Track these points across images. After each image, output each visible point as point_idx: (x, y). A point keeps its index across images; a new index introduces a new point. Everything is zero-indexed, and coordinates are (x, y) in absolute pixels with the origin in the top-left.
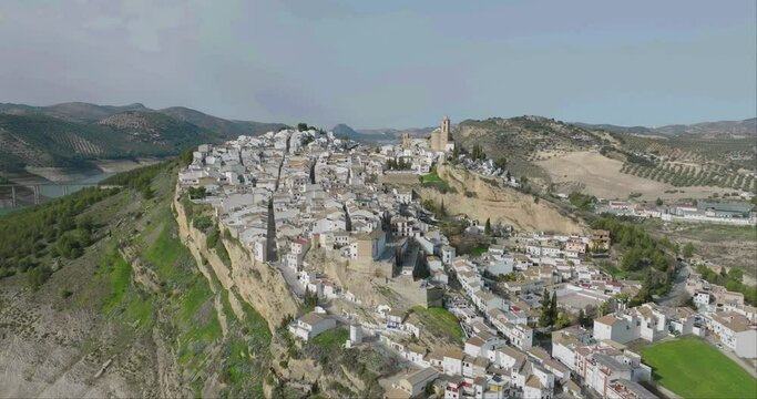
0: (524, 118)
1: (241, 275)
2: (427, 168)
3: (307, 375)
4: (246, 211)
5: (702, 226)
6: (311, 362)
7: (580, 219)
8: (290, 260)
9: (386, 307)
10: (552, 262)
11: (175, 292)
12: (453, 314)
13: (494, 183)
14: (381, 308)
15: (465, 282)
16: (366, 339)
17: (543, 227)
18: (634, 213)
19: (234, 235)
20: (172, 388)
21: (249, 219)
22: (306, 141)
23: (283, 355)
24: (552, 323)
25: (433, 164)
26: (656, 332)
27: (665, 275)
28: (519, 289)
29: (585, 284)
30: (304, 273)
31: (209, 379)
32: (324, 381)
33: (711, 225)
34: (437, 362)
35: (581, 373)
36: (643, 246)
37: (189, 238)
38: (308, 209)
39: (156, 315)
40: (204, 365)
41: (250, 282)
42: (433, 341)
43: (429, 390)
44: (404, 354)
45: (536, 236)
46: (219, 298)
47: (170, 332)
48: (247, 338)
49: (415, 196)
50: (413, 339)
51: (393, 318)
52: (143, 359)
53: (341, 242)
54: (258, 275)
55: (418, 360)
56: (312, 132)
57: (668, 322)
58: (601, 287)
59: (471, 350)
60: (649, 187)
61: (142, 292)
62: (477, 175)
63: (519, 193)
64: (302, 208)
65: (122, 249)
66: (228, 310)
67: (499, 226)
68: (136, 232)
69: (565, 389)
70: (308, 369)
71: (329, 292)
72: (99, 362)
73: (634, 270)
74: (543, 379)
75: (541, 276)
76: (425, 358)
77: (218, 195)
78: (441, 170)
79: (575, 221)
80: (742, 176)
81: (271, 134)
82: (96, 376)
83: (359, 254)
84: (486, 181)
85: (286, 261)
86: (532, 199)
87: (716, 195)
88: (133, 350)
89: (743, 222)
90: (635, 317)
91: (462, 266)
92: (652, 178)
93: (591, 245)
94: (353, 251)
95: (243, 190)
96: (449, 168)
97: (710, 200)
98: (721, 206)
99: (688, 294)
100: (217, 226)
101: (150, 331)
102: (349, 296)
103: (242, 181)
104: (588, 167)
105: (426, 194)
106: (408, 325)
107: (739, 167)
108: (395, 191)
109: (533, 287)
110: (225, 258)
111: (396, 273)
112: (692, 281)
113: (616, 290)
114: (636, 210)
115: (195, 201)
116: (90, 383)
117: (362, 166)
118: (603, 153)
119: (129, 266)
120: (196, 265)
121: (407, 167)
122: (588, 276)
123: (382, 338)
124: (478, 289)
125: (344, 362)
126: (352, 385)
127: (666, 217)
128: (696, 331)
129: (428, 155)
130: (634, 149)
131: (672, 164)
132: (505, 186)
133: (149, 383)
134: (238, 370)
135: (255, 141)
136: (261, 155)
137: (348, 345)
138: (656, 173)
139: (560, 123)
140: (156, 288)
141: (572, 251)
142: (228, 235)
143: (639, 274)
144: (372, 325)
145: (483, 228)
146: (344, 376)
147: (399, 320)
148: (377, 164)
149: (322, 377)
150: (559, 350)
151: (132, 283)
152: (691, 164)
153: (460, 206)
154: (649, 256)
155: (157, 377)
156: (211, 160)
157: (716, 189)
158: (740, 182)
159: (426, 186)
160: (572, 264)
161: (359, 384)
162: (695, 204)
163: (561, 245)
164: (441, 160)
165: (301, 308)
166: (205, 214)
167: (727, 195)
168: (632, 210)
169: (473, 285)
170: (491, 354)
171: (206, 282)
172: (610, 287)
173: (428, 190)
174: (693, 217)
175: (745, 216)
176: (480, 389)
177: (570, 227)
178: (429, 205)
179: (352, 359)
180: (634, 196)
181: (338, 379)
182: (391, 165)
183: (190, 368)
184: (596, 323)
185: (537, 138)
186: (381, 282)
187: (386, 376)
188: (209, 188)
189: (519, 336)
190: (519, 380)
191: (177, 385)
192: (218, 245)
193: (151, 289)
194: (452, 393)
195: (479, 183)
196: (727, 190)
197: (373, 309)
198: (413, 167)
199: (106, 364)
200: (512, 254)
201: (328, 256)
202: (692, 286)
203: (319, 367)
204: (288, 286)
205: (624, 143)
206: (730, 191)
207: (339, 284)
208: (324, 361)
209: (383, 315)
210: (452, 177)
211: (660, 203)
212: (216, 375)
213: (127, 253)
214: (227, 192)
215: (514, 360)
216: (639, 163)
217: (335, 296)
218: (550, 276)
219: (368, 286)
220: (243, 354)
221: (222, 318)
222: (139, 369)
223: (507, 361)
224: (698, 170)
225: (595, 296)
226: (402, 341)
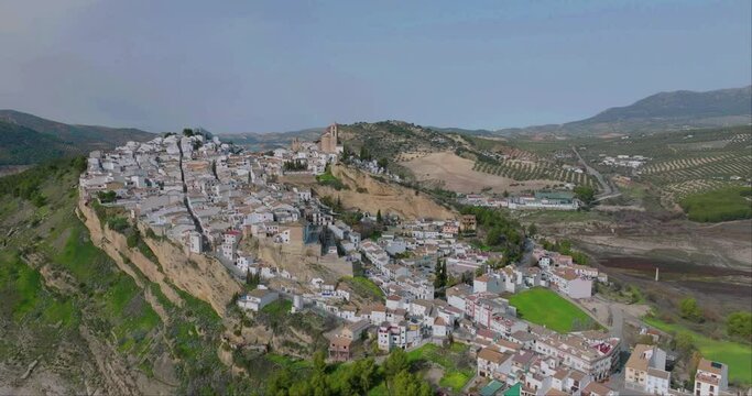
0: (388, 122)
1: (176, 267)
2: (322, 168)
3: (260, 339)
4: (165, 211)
5: (540, 211)
6: (262, 328)
7: (452, 207)
8: (225, 250)
9: (319, 280)
10: (435, 242)
11: (96, 291)
12: (372, 281)
13: (382, 180)
14: (314, 281)
15: (374, 258)
16: (306, 306)
17: (423, 215)
18: (487, 204)
19: (158, 233)
20: (119, 373)
21: (173, 217)
22: (197, 145)
23: (236, 326)
24: (443, 285)
25: (327, 165)
26: (516, 285)
27: (518, 247)
28: (413, 263)
29: (461, 257)
30: (242, 259)
31: (158, 358)
32: (276, 341)
33: (546, 211)
34: (366, 316)
35: (471, 314)
36: (501, 226)
37: (104, 240)
38: (230, 207)
39: (80, 314)
40: (148, 349)
41: (187, 272)
42: (361, 302)
43: (364, 336)
44: (339, 314)
45: (419, 223)
46: (150, 291)
47: (103, 327)
48: (191, 320)
49: (313, 194)
50: (345, 302)
51: (327, 287)
52: (76, 355)
53: (272, 230)
54: (194, 265)
55: (351, 316)
56: (200, 138)
57: (524, 278)
58: (474, 258)
59: (391, 304)
60: (497, 181)
61: (58, 295)
62: (367, 173)
63: (403, 188)
64: (223, 205)
65: (24, 256)
66: (163, 300)
67: (387, 216)
68: (39, 238)
69: (461, 325)
70: (260, 334)
71: (266, 273)
72: (23, 364)
73: (495, 244)
74: (446, 318)
75: (428, 252)
76: (357, 314)
77: (128, 198)
78: (335, 170)
79: (448, 209)
80: (566, 170)
81: (159, 139)
82: (24, 376)
83: (291, 239)
84: (375, 178)
85: (221, 250)
86: (413, 192)
87: (548, 187)
88: (61, 349)
89: (569, 207)
90: (501, 275)
91: (369, 247)
92: (499, 174)
93: (462, 227)
94: (285, 237)
95: (151, 193)
96: (342, 168)
97: (543, 191)
98: (552, 195)
99: (535, 259)
100: (135, 226)
101: (77, 329)
102: (285, 274)
103: (149, 184)
104: (445, 166)
105: (324, 191)
106: (339, 291)
107: (562, 164)
108: (295, 190)
109: (422, 261)
110: (149, 254)
111: (324, 252)
112: (537, 250)
113: (485, 259)
114: (489, 201)
115: (107, 205)
116: (17, 385)
117: (261, 167)
118: (458, 153)
119: (37, 272)
120: (115, 264)
121: (303, 168)
122: (462, 251)
123: (318, 304)
124: (386, 262)
125: (293, 324)
126: (301, 340)
127: (512, 206)
128: (543, 283)
129: (323, 158)
130: (483, 150)
131: (513, 162)
132: (391, 182)
133: (88, 373)
134: (190, 346)
135: (145, 147)
136: (157, 160)
137: (293, 311)
138: (501, 170)
139: (419, 127)
140: (74, 290)
141: (448, 233)
142: (151, 233)
143: (499, 247)
144: (308, 295)
145: (375, 219)
146: (293, 335)
147: (332, 287)
148: (275, 165)
149: (274, 338)
150: (453, 300)
151: (44, 288)
152: (527, 162)
153: (354, 201)
154: (505, 233)
155: (97, 368)
156: (110, 166)
157: (548, 182)
158: (564, 176)
159: (322, 184)
160: (449, 243)
161: (306, 339)
162: (533, 195)
163: (439, 229)
164: (334, 161)
165: (243, 288)
166: (120, 216)
167: (556, 186)
168: (485, 202)
169: (382, 260)
170: (406, 306)
171: (131, 279)
172: (480, 257)
173: (325, 187)
174: (532, 205)
175: (570, 202)
176: (403, 329)
177: (445, 214)
178: (326, 201)
179: (298, 321)
180: (486, 190)
181: (289, 337)
182: (290, 166)
183: (134, 353)
184: (475, 282)
185: (400, 141)
186: (313, 260)
187: (329, 331)
188: (119, 192)
189: (425, 292)
190: (429, 321)
191: (123, 370)
192: (140, 245)
193: (68, 291)
194: (384, 334)
195: (368, 180)
196: (556, 182)
197: (308, 282)
198: (310, 167)
199: (32, 365)
200: (401, 238)
201: (262, 243)
202: (538, 253)
203: (270, 331)
204: (229, 271)
205: (473, 144)
206: (558, 183)
207: (275, 265)
208: (275, 325)
209: (317, 286)
210: (344, 174)
211: (506, 195)
212: (166, 354)
213: (33, 259)
214: (138, 195)
215: (424, 308)
216: (487, 162)
217: (272, 275)
218: (435, 252)
219: (301, 264)
220: (191, 333)
221: (158, 308)
222: (73, 364)
223: (418, 310)
224: (533, 166)
225: (471, 265)
226: (336, 304)
